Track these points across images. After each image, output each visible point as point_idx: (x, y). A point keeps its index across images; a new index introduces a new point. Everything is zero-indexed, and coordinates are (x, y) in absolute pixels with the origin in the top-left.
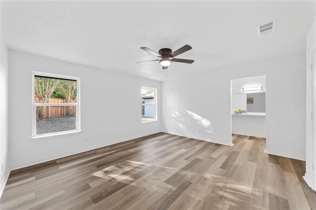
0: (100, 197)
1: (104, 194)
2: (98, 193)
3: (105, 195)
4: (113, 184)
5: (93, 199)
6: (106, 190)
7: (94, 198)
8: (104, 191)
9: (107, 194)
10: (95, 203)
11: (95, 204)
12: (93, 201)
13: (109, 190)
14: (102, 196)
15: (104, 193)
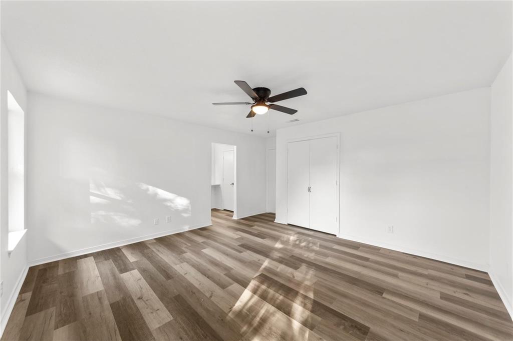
0: (356, 327)
1: (346, 324)
2: (350, 334)
3: (347, 321)
4: (319, 319)
5: (364, 336)
6: (338, 325)
7: (362, 335)
8: (342, 327)
9: (344, 320)
10: (368, 328)
11: (370, 328)
12: (367, 333)
13: (336, 320)
14: (352, 326)
15: (344, 325)
